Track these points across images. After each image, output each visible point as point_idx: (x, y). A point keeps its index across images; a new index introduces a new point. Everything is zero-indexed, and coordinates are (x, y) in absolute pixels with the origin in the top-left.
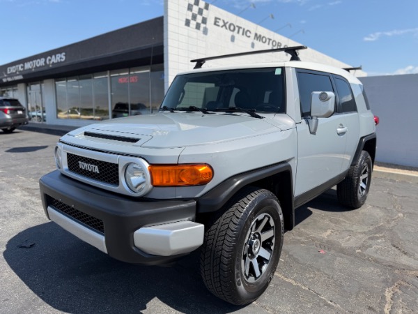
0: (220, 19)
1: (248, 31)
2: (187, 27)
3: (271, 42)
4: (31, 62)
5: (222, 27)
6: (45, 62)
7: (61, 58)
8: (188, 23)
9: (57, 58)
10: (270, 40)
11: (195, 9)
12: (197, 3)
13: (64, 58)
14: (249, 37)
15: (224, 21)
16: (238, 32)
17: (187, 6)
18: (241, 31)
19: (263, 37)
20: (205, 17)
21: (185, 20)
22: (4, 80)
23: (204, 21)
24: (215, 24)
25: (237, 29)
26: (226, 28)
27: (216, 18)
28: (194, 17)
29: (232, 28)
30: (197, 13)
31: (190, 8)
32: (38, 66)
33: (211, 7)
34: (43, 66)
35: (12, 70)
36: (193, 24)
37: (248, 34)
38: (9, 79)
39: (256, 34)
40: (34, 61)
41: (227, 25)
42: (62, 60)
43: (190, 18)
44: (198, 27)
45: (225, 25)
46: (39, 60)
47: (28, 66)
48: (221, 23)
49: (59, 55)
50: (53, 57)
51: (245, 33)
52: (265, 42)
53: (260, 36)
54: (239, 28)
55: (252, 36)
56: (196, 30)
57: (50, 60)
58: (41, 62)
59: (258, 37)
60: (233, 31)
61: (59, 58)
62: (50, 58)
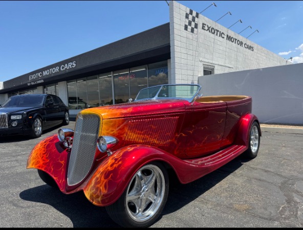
0: (205, 25)
1: (223, 33)
2: (185, 31)
4: (48, 70)
5: (207, 30)
6: (59, 69)
7: (72, 65)
8: (186, 28)
9: (69, 65)
10: (236, 40)
11: (190, 17)
12: (191, 12)
13: (75, 65)
14: (223, 38)
15: (208, 26)
16: (217, 35)
17: (185, 15)
18: (219, 33)
19: (232, 38)
20: (196, 23)
21: (184, 25)
22: (29, 84)
23: (196, 26)
24: (203, 28)
25: (216, 32)
26: (210, 32)
28: (190, 23)
29: (213, 31)
30: (191, 20)
31: (187, 17)
32: (53, 72)
33: (200, 16)
34: (57, 72)
35: (34, 77)
36: (189, 28)
37: (223, 36)
38: (33, 83)
39: (227, 36)
40: (51, 70)
41: (210, 29)
42: (73, 67)
43: (187, 24)
44: (192, 31)
46: (54, 68)
47: (45, 73)
48: (206, 28)
49: (71, 63)
50: (66, 65)
51: (221, 34)
52: (233, 41)
54: (218, 31)
55: (225, 37)
56: (191, 33)
57: (63, 68)
58: (57, 69)
59: (229, 38)
60: (214, 33)
61: (70, 66)
62: (63, 66)
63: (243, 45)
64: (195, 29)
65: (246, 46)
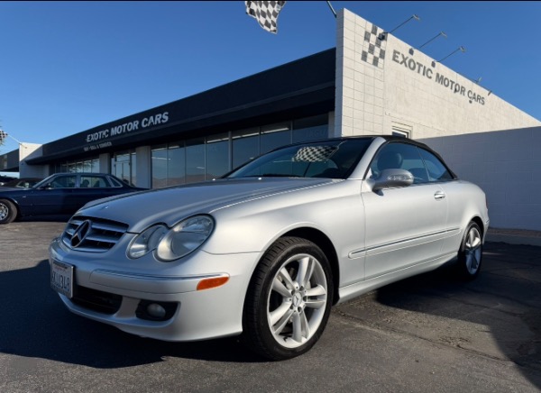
0: (399, 53)
1: (429, 70)
2: (363, 62)
3: (454, 85)
4: (120, 126)
5: (401, 63)
6: (140, 125)
7: (162, 119)
8: (364, 57)
9: (156, 119)
10: (453, 82)
11: (373, 39)
13: (167, 118)
14: (430, 78)
15: (403, 56)
16: (419, 71)
17: (363, 34)
18: (422, 69)
19: (446, 79)
20: (383, 49)
21: (361, 52)
22: (86, 149)
23: (382, 54)
24: (394, 59)
25: (417, 66)
26: (406, 66)
27: (395, 52)
28: (371, 49)
29: (412, 65)
30: (374, 44)
31: (367, 38)
32: (129, 130)
33: (390, 36)
34: (136, 130)
35: (95, 137)
36: (370, 57)
37: (429, 74)
38: (93, 148)
39: (438, 75)
40: (124, 125)
41: (407, 61)
42: (163, 121)
43: (367, 50)
44: (375, 62)
45: (404, 61)
46: (131, 123)
47: (115, 131)
48: (400, 59)
49: (160, 115)
50: (152, 118)
51: (426, 72)
52: (447, 86)
53: (442, 77)
54: (420, 65)
55: (434, 76)
56: (373, 66)
57: (146, 122)
58: (135, 125)
59: (440, 79)
60: (413, 69)
61: (159, 120)
62: (146, 119)
63: (466, 93)
64: (380, 60)
65: (470, 95)
